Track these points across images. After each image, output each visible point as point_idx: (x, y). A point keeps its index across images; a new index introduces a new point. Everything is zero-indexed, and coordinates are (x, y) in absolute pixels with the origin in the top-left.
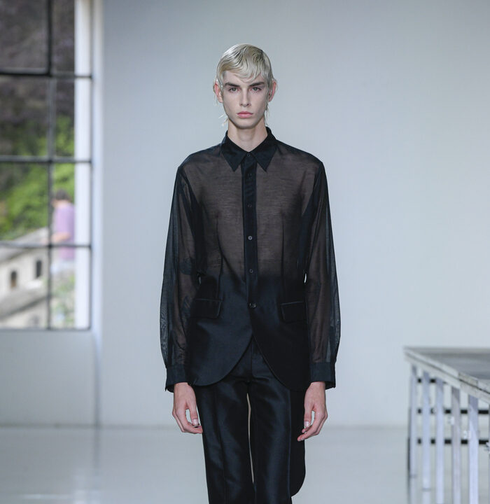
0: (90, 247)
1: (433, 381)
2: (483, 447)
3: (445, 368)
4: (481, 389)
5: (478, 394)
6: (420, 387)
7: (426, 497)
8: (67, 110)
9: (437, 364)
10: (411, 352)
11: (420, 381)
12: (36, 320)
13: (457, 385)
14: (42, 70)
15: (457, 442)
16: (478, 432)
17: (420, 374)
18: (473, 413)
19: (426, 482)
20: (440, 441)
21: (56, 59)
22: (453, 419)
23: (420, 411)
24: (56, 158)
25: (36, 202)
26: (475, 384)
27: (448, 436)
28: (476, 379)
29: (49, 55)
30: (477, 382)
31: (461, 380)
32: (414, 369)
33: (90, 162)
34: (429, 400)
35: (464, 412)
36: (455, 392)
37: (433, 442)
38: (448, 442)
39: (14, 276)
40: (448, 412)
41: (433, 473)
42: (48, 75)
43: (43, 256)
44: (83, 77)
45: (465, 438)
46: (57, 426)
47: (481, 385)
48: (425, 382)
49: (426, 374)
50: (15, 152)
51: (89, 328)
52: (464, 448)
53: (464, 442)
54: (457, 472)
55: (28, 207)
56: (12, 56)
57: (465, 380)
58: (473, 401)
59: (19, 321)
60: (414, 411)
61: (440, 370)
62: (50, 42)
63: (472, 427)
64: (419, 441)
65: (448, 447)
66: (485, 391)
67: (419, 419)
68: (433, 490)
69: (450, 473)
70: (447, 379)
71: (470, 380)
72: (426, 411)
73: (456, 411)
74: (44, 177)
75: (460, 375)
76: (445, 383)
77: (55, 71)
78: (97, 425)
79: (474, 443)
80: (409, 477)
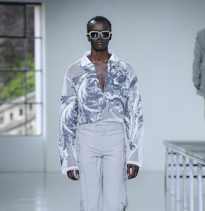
0: (41, 103)
1: (175, 154)
2: (195, 179)
3: (180, 148)
4: (194, 156)
5: (193, 158)
6: (170, 156)
7: (173, 198)
8: (32, 51)
9: (177, 147)
10: (167, 143)
11: (169, 154)
12: (21, 132)
13: (185, 155)
14: (22, 35)
15: (185, 177)
16: (193, 173)
17: (170, 151)
18: (191, 166)
19: (172, 192)
20: (178, 177)
21: (28, 31)
22: (183, 168)
23: (170, 165)
24: (28, 69)
25: (20, 86)
26: (192, 154)
27: (181, 174)
28: (192, 152)
29: (25, 29)
30: (193, 154)
31: (187, 153)
32: (167, 149)
33: (41, 71)
34: (173, 161)
35: (188, 165)
36: (184, 158)
37: (175, 177)
38: (181, 177)
39: (11, 115)
40: (181, 165)
41: (175, 189)
42: (24, 37)
43: (23, 107)
44: (38, 38)
45: (188, 175)
46: (30, 172)
47: (195, 155)
48: (172, 154)
49: (172, 151)
50: (11, 67)
51: (41, 135)
52: (188, 179)
53: (188, 177)
54: (185, 188)
55: (16, 88)
56: (10, 29)
57: (188, 153)
58: (191, 161)
59: (14, 132)
60: (167, 165)
61: (178, 149)
62: (25, 24)
63: (191, 171)
64: (170, 177)
65: (181, 179)
66: (196, 157)
67: (169, 168)
68: (175, 195)
69: (182, 189)
70: (181, 153)
71: (190, 153)
72: (172, 165)
73: (184, 165)
74: (23, 77)
75: (186, 151)
76: (179, 154)
77: (27, 36)
78: (45, 172)
79: (192, 177)
80: (166, 190)
